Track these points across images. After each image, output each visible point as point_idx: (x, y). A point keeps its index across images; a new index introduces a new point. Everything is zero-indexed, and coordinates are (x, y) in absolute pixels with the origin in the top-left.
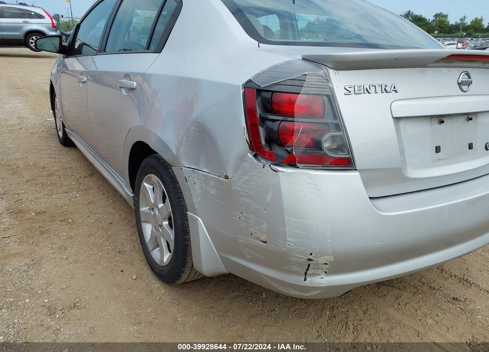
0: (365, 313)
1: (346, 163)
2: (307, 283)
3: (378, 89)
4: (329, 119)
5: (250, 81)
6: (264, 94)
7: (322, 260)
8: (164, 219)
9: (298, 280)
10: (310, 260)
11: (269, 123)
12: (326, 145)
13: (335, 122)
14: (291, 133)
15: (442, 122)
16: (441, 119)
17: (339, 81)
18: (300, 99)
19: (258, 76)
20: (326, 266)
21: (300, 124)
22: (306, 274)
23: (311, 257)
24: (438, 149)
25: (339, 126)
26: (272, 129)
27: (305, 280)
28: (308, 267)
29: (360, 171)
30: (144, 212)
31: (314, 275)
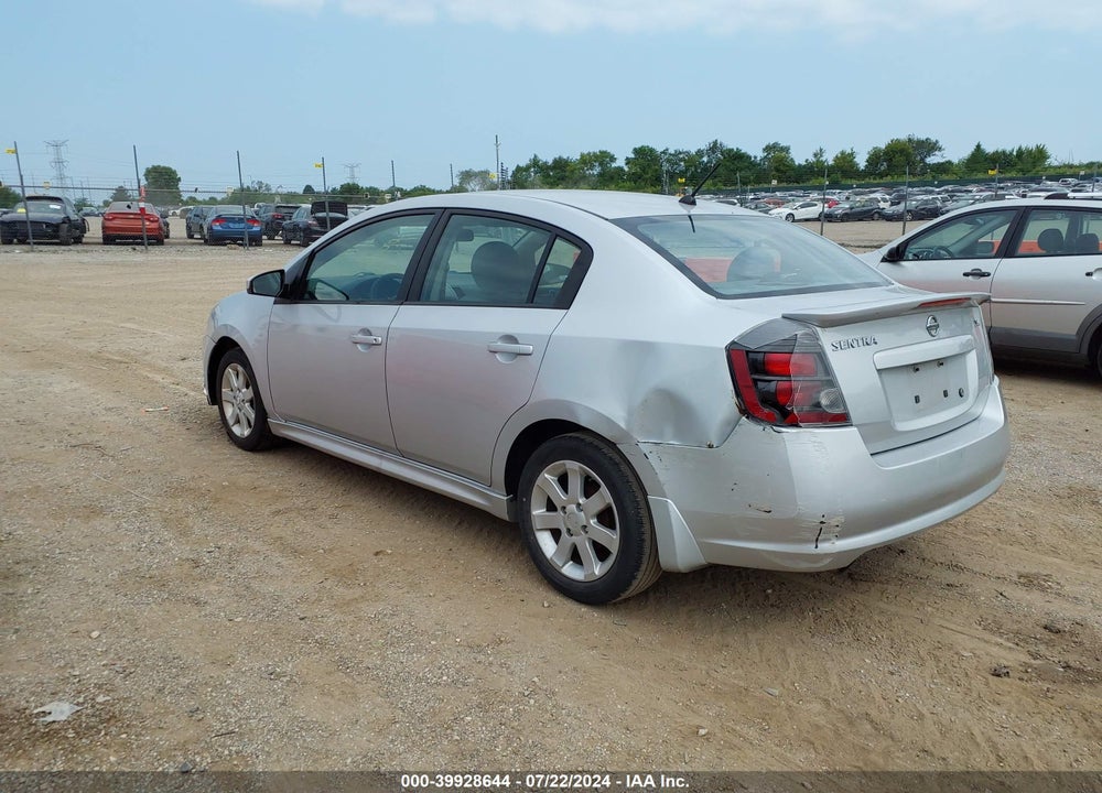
0: (853, 609)
1: (842, 419)
2: (818, 551)
3: (861, 343)
4: (821, 376)
5: (733, 343)
6: (751, 355)
7: (834, 522)
8: (592, 518)
9: (809, 549)
10: (822, 522)
11: (760, 385)
12: (824, 402)
13: (828, 378)
14: (789, 392)
15: (917, 370)
16: (915, 367)
17: (827, 338)
18: (794, 359)
19: (742, 337)
20: (838, 529)
21: (798, 383)
22: (817, 540)
23: (823, 520)
24: (917, 399)
25: (831, 383)
26: (768, 392)
27: (817, 547)
28: (820, 532)
29: (856, 426)
30: (539, 516)
31: (825, 540)
